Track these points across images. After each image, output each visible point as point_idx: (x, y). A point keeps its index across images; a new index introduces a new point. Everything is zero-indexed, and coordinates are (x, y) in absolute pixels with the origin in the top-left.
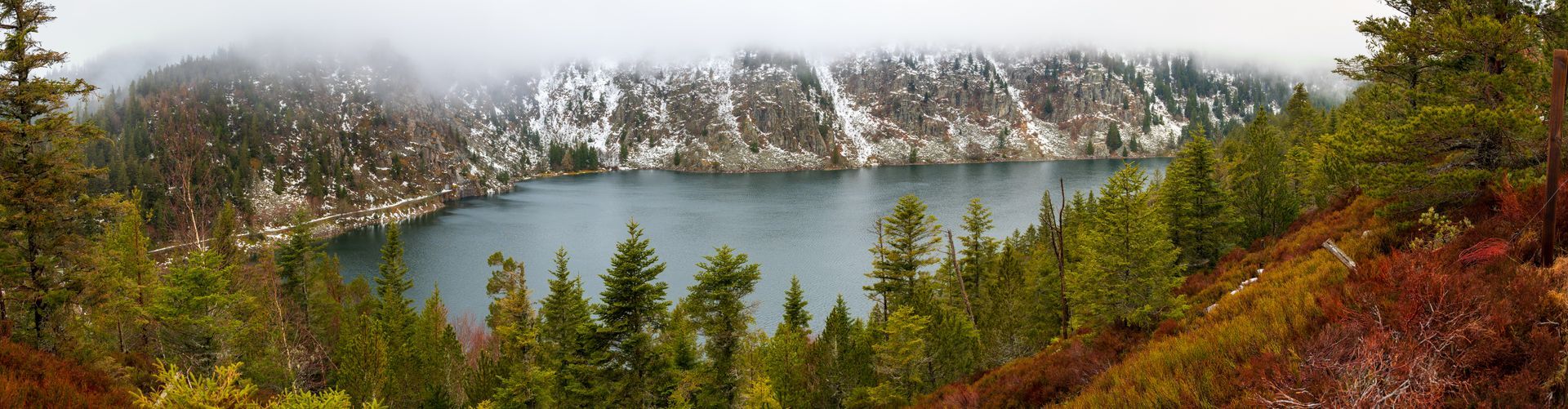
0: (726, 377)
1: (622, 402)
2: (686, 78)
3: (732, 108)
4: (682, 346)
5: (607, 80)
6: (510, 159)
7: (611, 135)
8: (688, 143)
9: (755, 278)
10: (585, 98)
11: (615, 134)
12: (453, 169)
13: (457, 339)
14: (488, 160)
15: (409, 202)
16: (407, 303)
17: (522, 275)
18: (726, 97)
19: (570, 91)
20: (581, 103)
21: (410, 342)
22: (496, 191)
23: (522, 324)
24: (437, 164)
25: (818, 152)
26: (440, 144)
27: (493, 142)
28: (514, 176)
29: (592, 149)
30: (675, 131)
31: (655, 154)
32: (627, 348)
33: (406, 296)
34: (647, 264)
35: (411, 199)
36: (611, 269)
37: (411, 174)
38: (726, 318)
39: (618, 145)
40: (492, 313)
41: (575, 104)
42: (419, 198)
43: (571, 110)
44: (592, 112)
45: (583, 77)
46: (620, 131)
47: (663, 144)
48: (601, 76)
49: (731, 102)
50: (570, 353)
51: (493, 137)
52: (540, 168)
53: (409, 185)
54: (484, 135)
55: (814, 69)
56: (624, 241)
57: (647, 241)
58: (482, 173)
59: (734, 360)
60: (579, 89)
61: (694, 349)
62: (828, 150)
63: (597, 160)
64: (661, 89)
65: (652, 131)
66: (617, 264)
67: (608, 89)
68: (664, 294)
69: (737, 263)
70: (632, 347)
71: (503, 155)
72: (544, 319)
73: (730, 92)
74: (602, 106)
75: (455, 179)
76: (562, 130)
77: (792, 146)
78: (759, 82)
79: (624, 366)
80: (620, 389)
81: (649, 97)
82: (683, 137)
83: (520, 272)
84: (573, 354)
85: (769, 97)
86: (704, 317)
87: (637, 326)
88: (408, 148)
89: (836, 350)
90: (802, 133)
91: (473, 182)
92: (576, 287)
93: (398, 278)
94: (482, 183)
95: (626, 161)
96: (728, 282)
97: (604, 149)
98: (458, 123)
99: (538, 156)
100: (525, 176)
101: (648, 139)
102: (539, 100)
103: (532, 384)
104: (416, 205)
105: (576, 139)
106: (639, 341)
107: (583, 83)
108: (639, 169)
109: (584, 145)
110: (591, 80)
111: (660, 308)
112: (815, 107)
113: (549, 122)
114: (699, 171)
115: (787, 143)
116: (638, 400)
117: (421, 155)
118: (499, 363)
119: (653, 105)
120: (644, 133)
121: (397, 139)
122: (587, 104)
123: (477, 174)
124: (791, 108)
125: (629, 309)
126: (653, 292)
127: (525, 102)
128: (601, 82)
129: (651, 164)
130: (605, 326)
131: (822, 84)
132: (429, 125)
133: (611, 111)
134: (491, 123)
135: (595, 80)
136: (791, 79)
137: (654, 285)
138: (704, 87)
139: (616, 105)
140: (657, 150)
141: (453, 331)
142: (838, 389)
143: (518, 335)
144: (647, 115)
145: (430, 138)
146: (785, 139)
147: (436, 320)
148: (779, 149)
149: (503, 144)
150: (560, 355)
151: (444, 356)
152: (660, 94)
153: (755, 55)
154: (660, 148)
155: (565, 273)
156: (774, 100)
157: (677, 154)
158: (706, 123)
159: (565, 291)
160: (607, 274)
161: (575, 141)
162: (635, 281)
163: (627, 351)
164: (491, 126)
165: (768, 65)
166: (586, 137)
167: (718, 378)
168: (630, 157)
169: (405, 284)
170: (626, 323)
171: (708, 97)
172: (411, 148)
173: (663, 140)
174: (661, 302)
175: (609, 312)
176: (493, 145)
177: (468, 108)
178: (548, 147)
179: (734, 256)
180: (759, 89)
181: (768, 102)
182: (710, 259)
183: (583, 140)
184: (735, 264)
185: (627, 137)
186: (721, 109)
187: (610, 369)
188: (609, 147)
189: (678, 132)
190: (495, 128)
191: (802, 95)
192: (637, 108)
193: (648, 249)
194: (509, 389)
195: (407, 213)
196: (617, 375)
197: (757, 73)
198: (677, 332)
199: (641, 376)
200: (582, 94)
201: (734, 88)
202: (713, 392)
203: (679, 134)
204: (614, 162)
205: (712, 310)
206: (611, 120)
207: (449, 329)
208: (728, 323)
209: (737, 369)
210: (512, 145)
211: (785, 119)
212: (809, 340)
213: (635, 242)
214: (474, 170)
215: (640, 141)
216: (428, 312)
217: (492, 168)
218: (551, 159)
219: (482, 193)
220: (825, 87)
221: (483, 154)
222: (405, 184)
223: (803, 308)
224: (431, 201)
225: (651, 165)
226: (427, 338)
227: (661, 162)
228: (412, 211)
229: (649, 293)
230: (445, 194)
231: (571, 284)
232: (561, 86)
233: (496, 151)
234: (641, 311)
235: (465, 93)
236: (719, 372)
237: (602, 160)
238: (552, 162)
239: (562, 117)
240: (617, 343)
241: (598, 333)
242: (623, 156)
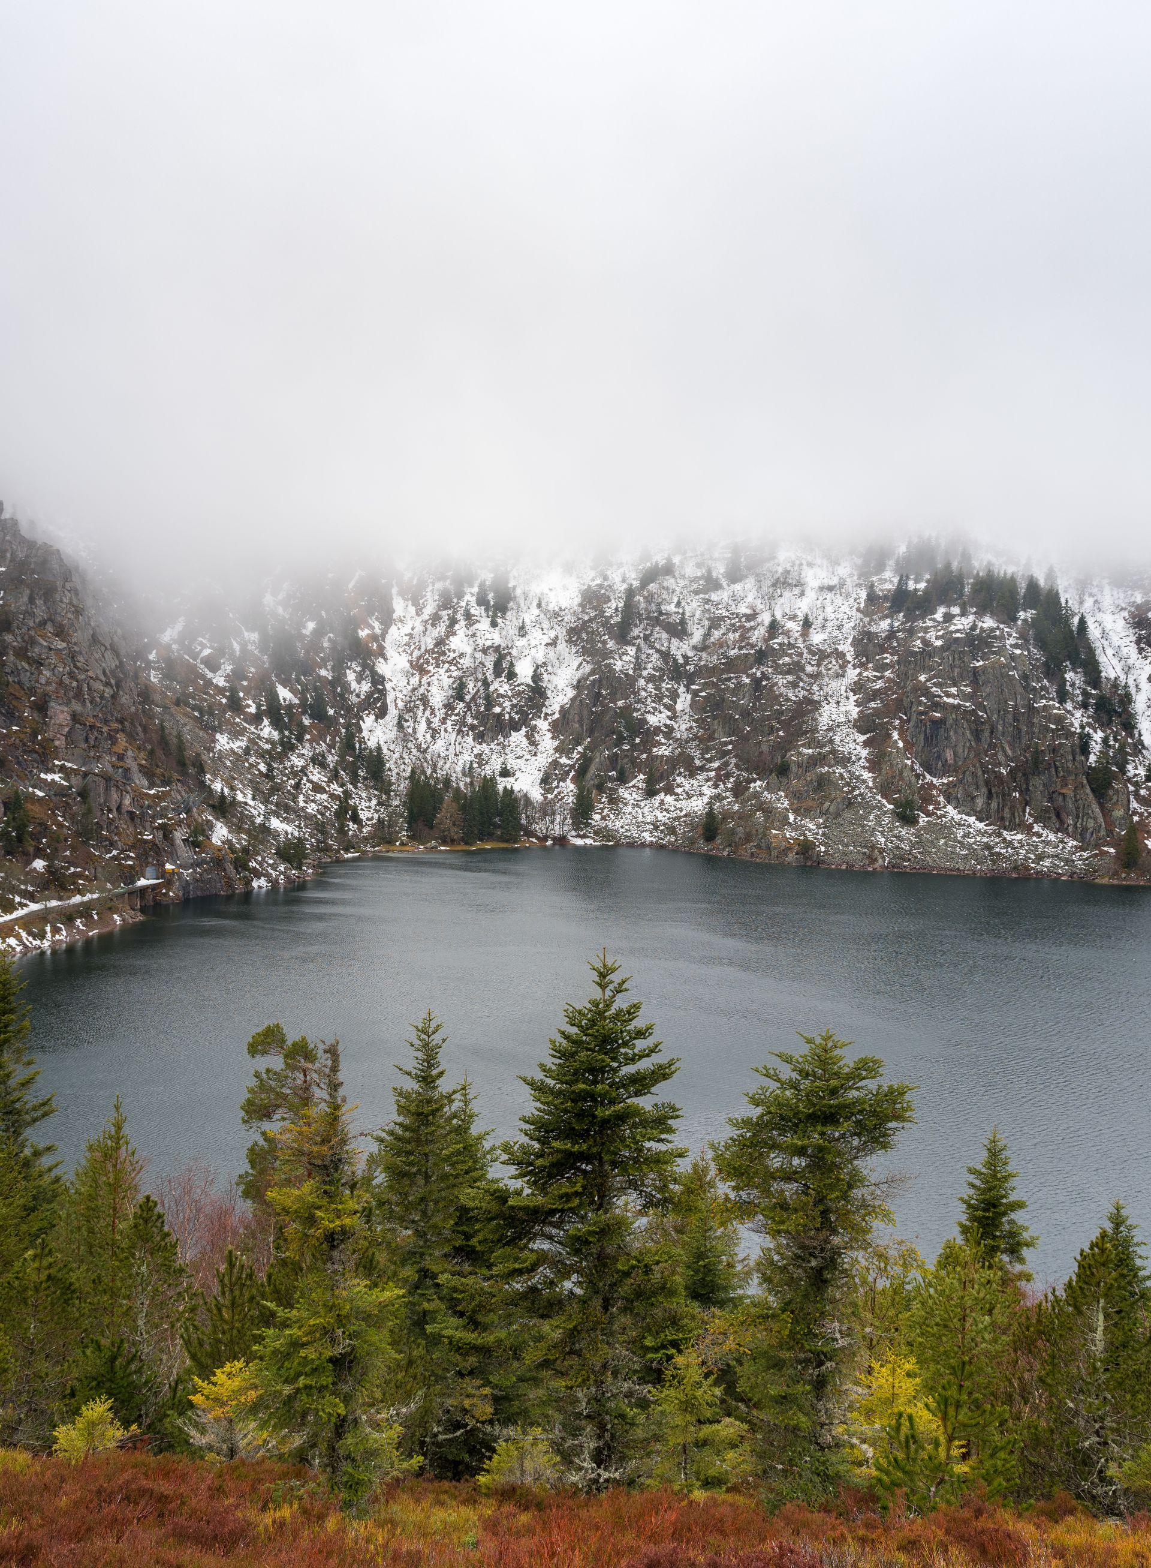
0: (811, 1335)
1: (558, 1365)
2: (743, 638)
3: (855, 712)
4: (700, 1256)
5: (553, 634)
6: (312, 809)
7: (555, 764)
8: (739, 791)
9: (898, 1118)
10: (497, 672)
11: (563, 760)
12: (166, 831)
13: (166, 1229)
14: (257, 810)
15: (47, 910)
16: (37, 1154)
17: (335, 1069)
18: (839, 686)
19: (461, 655)
20: (486, 684)
21: (44, 1245)
22: (275, 883)
23: (331, 1183)
24: (126, 817)
25: (1081, 835)
26: (135, 768)
27: (270, 769)
28: (320, 850)
29: (509, 792)
30: (710, 761)
31: (657, 813)
32: (578, 1245)
33: (34, 1136)
34: (632, 1060)
35: (54, 903)
36: (549, 1065)
37: (56, 841)
38: (821, 1200)
39: (569, 787)
40: (253, 1167)
41: (471, 687)
42: (77, 899)
43: (461, 698)
44: (513, 706)
45: (494, 624)
46: (575, 755)
47: (679, 790)
48: (537, 623)
49: (853, 698)
50: (437, 1253)
51: (270, 757)
52: (383, 834)
53: (48, 868)
54: (247, 751)
55: (1082, 622)
56: (582, 1004)
57: (636, 1007)
58: (241, 841)
59: (834, 1301)
60: (485, 651)
61: (730, 1265)
62: (1110, 832)
63: (518, 820)
64: (681, 661)
65: (653, 758)
66: (562, 1054)
67: (552, 655)
68: (670, 1130)
69: (855, 1076)
70: (587, 1243)
71: (295, 799)
72: (380, 1178)
73: (852, 674)
74: (537, 694)
75: (173, 856)
76: (439, 746)
77: (1007, 813)
78: (928, 651)
79: (568, 1285)
80: (557, 1335)
81: (650, 679)
82: (728, 776)
83: (329, 1063)
84: (446, 1256)
85: (953, 690)
86: (766, 1192)
87: (602, 1197)
88: (49, 777)
89: (1099, 1334)
90: (1037, 783)
91: (218, 862)
92: (456, 1106)
93: (16, 1095)
94: (241, 864)
95: (588, 825)
96: (830, 1118)
97: (536, 794)
98: (183, 720)
99: (380, 804)
100: (347, 850)
101: (642, 777)
102: (387, 674)
103: (346, 1317)
104: (68, 917)
105: (471, 767)
106: (605, 1232)
107: (495, 637)
108: (618, 845)
109: (489, 783)
110: (512, 631)
111: (658, 1160)
112: (1077, 719)
113: (409, 725)
114: (762, 858)
115: (994, 805)
116: (596, 1361)
117: (83, 794)
118: (270, 1276)
119: (659, 698)
120: (633, 762)
121: (19, 753)
122: (501, 686)
123: (229, 842)
124: (1010, 717)
125: (586, 1158)
126: (644, 1124)
127: (351, 676)
128: (537, 637)
129: (646, 835)
130: (527, 1191)
131: (1102, 659)
132: (106, 722)
133: (556, 708)
134: (266, 722)
135: (522, 631)
136: (1015, 646)
137: (648, 1108)
138: (787, 659)
139: (571, 693)
140: (662, 803)
141: (159, 1209)
142: (1097, 1433)
143: (319, 1208)
144: (644, 721)
145: (109, 752)
146: (990, 796)
147: (114, 1187)
148: (972, 820)
149: (294, 774)
150: (411, 1256)
151: (134, 1270)
152: (676, 671)
153: (922, 586)
154: (669, 799)
155: (434, 1072)
156: (965, 697)
157: (710, 814)
158: (785, 746)
159: (433, 1113)
160: (539, 1076)
161: (469, 772)
162: (604, 1096)
163: (577, 1252)
164: (267, 730)
165: (956, 610)
166: (494, 765)
167: (792, 1334)
168: (597, 817)
169: (34, 1109)
170: (578, 1188)
171: (794, 685)
172: (56, 777)
173: (679, 780)
174: (662, 1147)
175: (539, 1162)
176: (269, 776)
177: (209, 683)
178: (404, 786)
179: (848, 1060)
180: (925, 669)
181: (951, 701)
182: (788, 1060)
183: (487, 771)
184: (849, 1077)
185: (592, 770)
186: (827, 714)
187: (533, 1290)
188: (549, 791)
189: (716, 765)
190: (276, 735)
191: (1043, 688)
192: (620, 703)
193: (638, 1023)
194: (295, 1331)
195: (42, 936)
196: (550, 1304)
197: (926, 630)
198: (693, 1220)
199: (606, 1308)
200: (489, 661)
201: (862, 665)
202: (778, 1365)
203: (719, 769)
204: (560, 825)
205: (789, 1176)
206: (557, 728)
207: (148, 1205)
208: (825, 1213)
209: (840, 1322)
210: (317, 775)
211: (992, 746)
212: (1024, 1296)
213: (608, 1006)
214: (220, 833)
215: (623, 779)
216: (94, 1172)
217: (265, 829)
218: (411, 813)
219: (239, 888)
220: (1110, 668)
221: (244, 796)
222: (39, 864)
223: (1013, 1216)
224: (107, 907)
225: (647, 837)
226: (91, 1231)
227: (672, 830)
228: (56, 931)
229: (634, 1126)
230: (143, 890)
231: (449, 1098)
232: (440, 642)
233: (276, 788)
234: (614, 1164)
235: (204, 646)
236: (796, 1322)
237: (531, 821)
238: (412, 820)
239: (440, 714)
240: (554, 1231)
241: (512, 1208)
242: (582, 812)
